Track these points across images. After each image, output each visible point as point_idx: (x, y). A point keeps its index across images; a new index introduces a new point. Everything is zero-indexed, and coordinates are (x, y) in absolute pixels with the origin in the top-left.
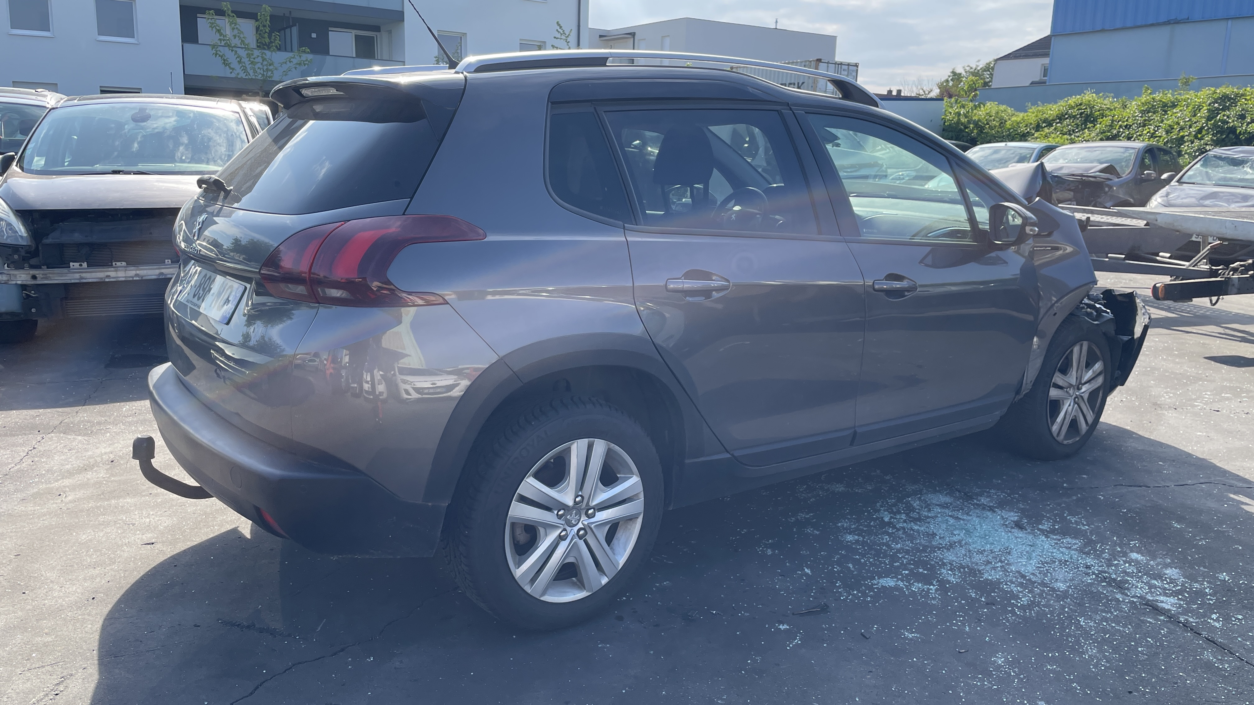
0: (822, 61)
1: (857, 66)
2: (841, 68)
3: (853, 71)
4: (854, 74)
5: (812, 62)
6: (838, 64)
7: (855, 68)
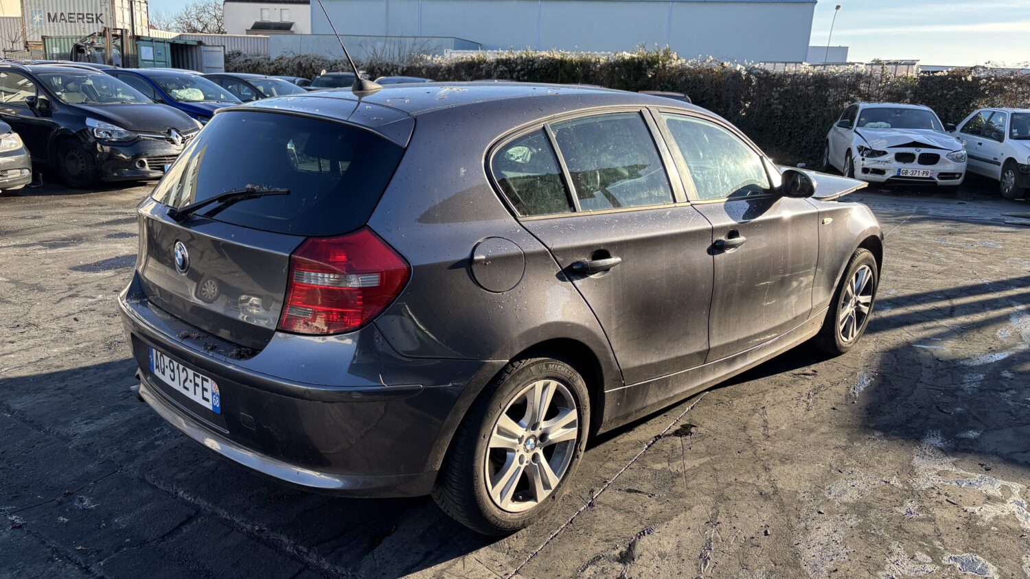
2: (134, 4)
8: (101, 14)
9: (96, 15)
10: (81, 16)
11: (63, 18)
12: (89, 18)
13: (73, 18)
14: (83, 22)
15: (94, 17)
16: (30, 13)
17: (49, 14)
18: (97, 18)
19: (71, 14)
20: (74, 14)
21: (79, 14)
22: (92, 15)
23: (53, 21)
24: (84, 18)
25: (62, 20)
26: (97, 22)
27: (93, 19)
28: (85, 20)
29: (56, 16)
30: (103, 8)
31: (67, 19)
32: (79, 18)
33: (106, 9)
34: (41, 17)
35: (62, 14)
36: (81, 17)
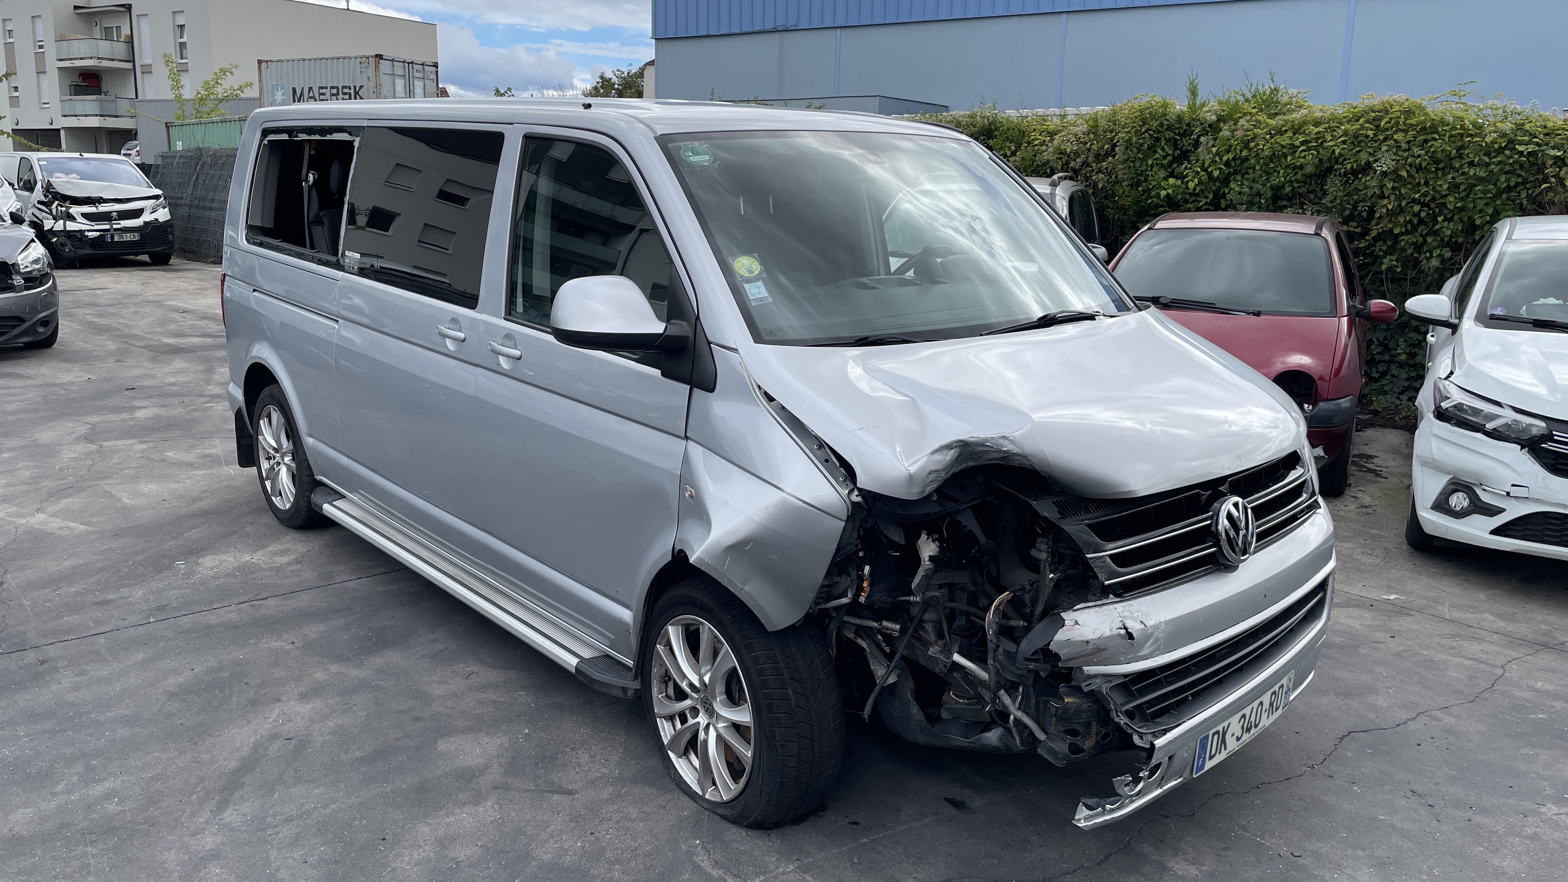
0: (384, 57)
1: (437, 67)
2: (413, 68)
3: (431, 73)
4: (433, 77)
5: (371, 58)
6: (409, 63)
8: (361, 87)
9: (355, 87)
10: (334, 91)
11: (311, 95)
12: (345, 94)
13: (323, 94)
14: (338, 100)
16: (270, 89)
17: (294, 89)
18: (356, 93)
19: (321, 88)
20: (326, 88)
21: (333, 88)
22: (350, 88)
23: (299, 101)
24: (338, 94)
25: (311, 98)
26: (355, 99)
27: (350, 94)
28: (341, 96)
29: (302, 94)
30: (365, 76)
31: (317, 96)
32: (333, 95)
33: (369, 78)
34: (283, 94)
35: (310, 89)
36: (336, 92)
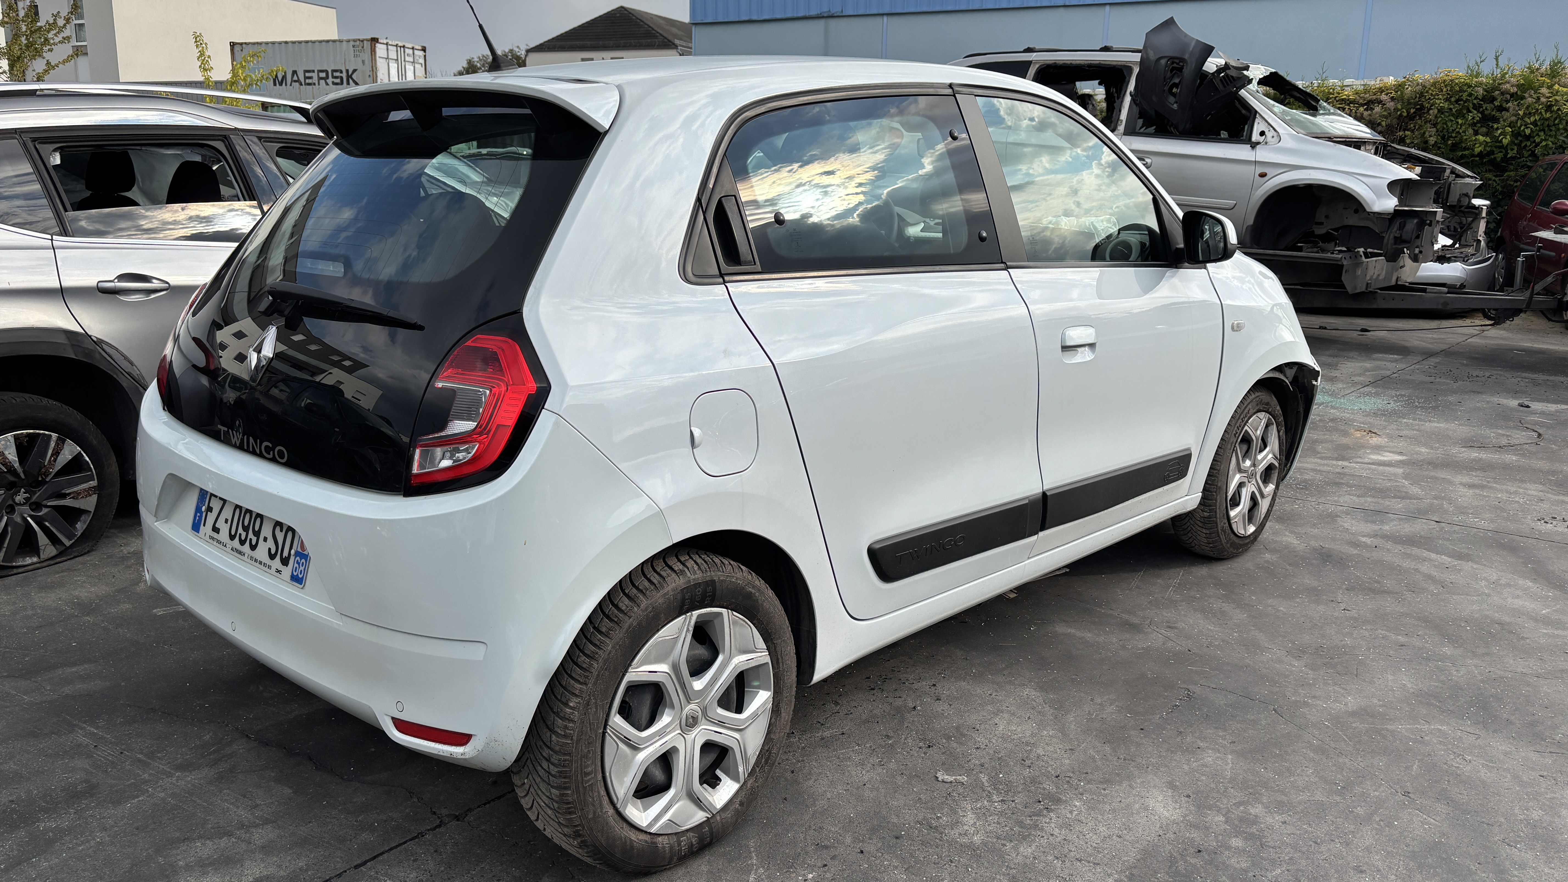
0: (380, 41)
2: (404, 52)
3: (420, 57)
4: (422, 61)
5: (365, 42)
6: (400, 47)
7: (421, 53)
8: (355, 71)
9: (347, 71)
14: (327, 84)
15: (344, 75)
18: (349, 77)
19: (306, 71)
20: (313, 71)
22: (341, 72)
23: (281, 84)
24: (327, 77)
26: (348, 83)
30: (359, 60)
33: (363, 62)
36: (325, 75)
